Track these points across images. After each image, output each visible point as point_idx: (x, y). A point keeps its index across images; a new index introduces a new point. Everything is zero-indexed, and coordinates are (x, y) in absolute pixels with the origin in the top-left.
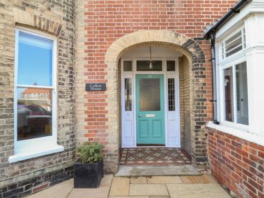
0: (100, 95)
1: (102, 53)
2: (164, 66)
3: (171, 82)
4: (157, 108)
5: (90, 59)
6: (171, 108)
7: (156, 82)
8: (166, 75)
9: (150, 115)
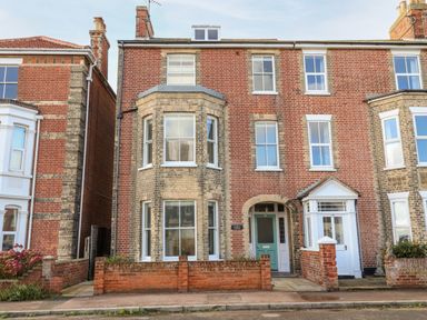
0: (240, 232)
1: (240, 208)
2: (276, 208)
3: (281, 220)
4: (270, 240)
5: (233, 211)
6: (282, 241)
7: (270, 221)
8: (277, 215)
9: (266, 247)
